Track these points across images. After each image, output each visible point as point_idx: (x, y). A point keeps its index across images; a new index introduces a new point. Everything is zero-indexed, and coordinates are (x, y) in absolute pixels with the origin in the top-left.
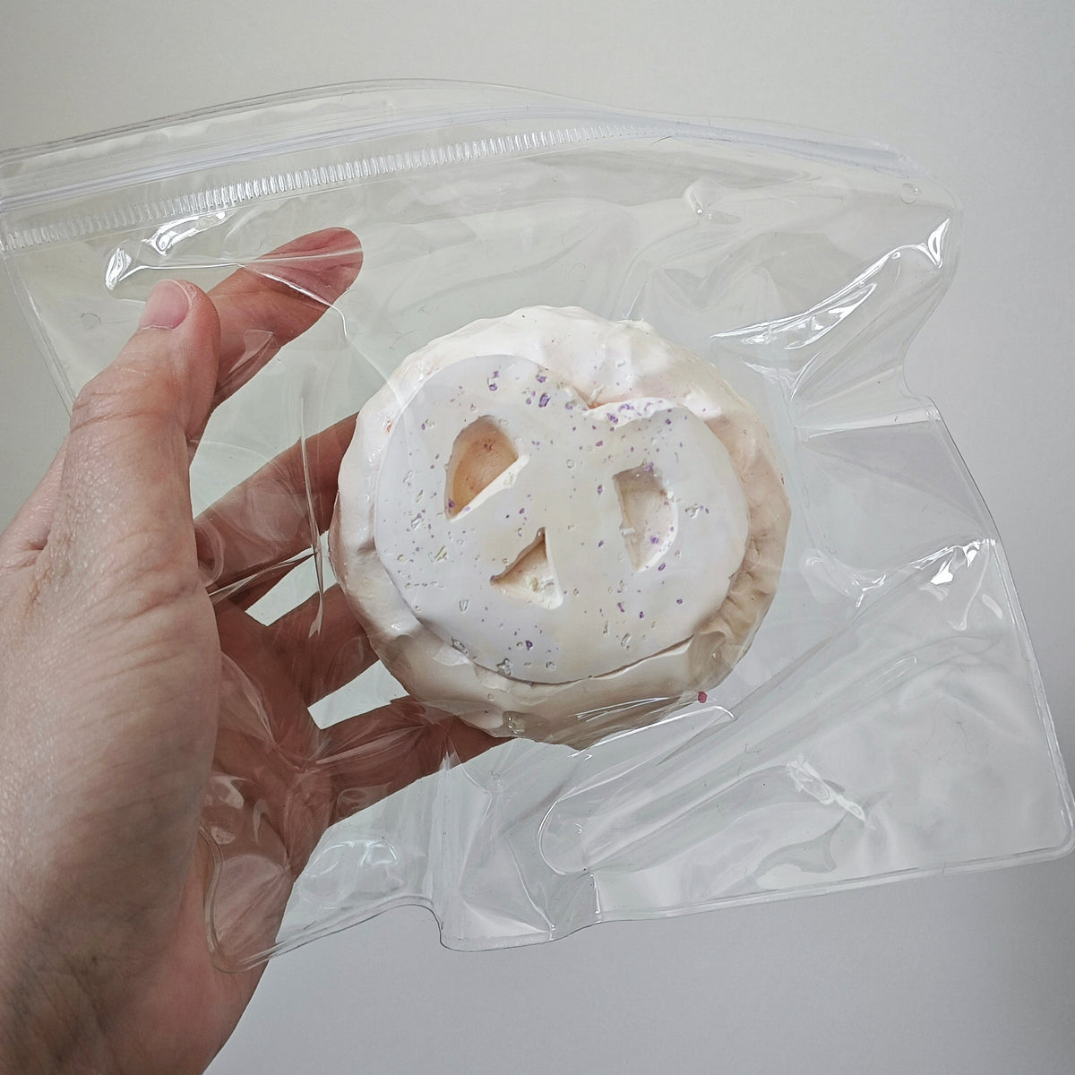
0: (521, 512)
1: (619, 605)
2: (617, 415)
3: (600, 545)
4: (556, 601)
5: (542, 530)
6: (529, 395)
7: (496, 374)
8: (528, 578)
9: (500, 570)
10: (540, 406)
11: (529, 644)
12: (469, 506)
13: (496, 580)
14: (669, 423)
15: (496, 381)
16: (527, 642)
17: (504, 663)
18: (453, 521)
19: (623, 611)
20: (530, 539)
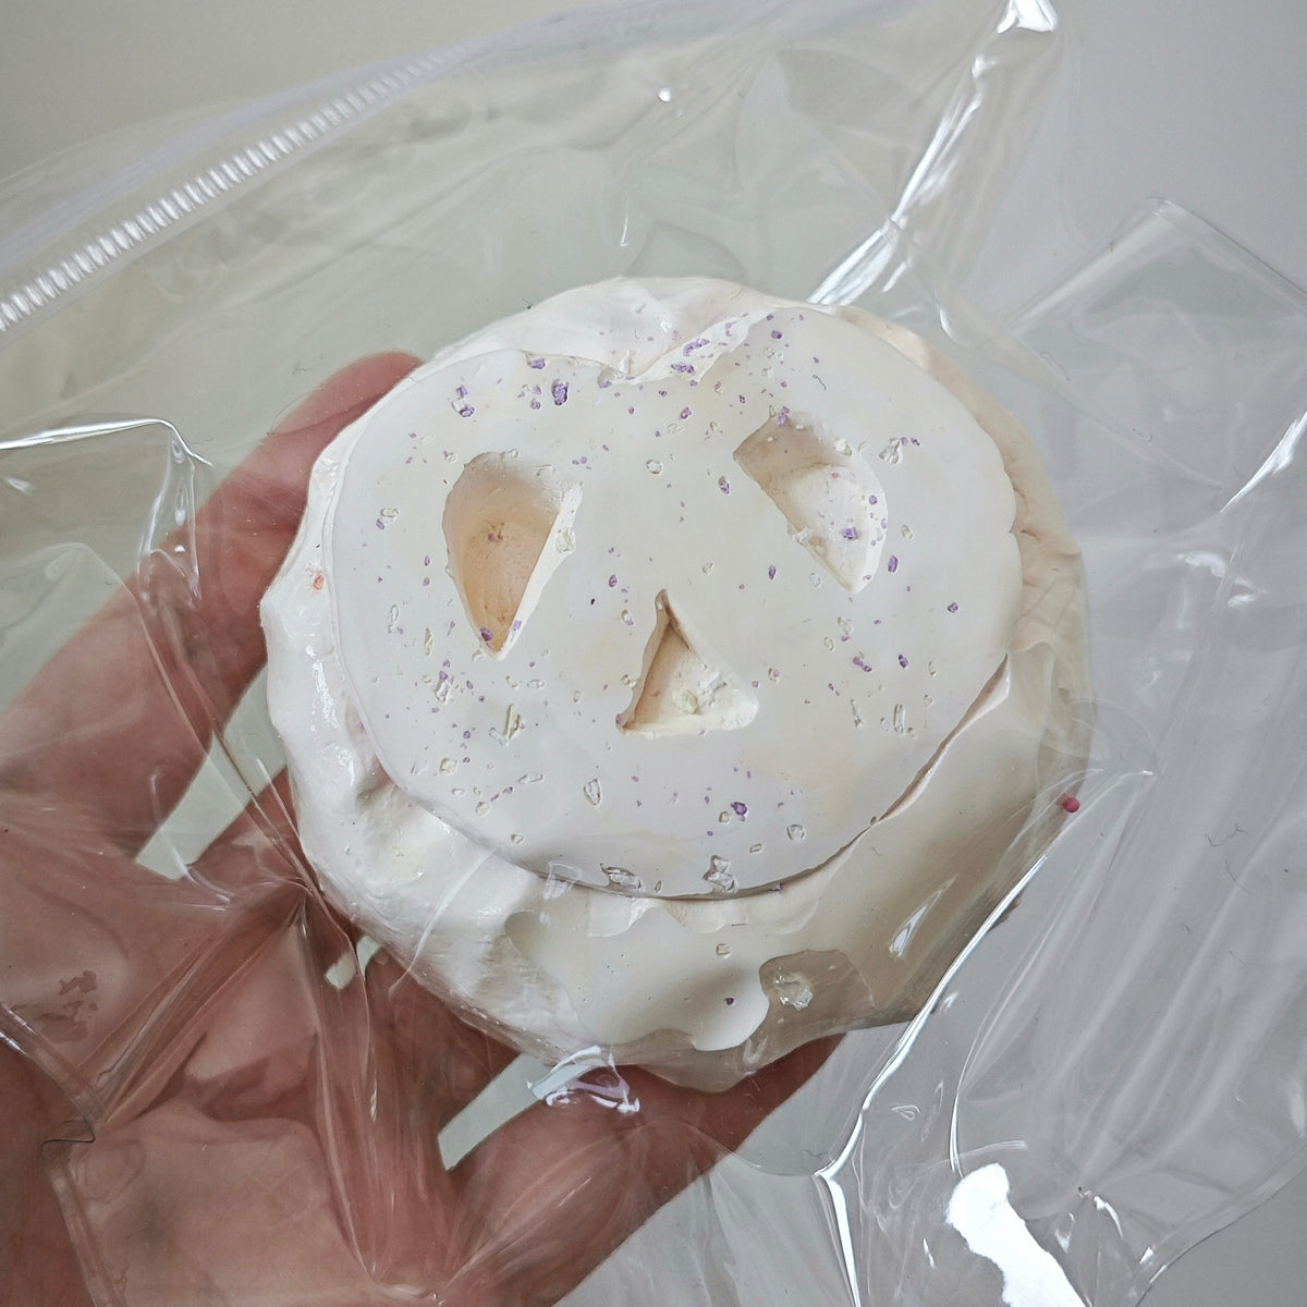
0: (612, 583)
1: (857, 661)
2: (687, 361)
3: (771, 575)
4: (743, 710)
5: (662, 596)
6: (530, 396)
7: (461, 391)
8: (675, 694)
9: (624, 700)
10: (558, 403)
11: (740, 808)
12: (517, 618)
13: (626, 723)
14: (779, 336)
15: (466, 401)
16: (735, 806)
17: (714, 869)
18: (502, 655)
19: (867, 669)
20: (650, 623)
